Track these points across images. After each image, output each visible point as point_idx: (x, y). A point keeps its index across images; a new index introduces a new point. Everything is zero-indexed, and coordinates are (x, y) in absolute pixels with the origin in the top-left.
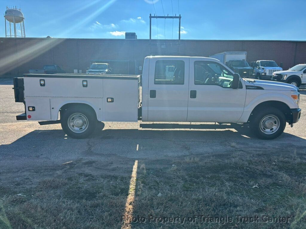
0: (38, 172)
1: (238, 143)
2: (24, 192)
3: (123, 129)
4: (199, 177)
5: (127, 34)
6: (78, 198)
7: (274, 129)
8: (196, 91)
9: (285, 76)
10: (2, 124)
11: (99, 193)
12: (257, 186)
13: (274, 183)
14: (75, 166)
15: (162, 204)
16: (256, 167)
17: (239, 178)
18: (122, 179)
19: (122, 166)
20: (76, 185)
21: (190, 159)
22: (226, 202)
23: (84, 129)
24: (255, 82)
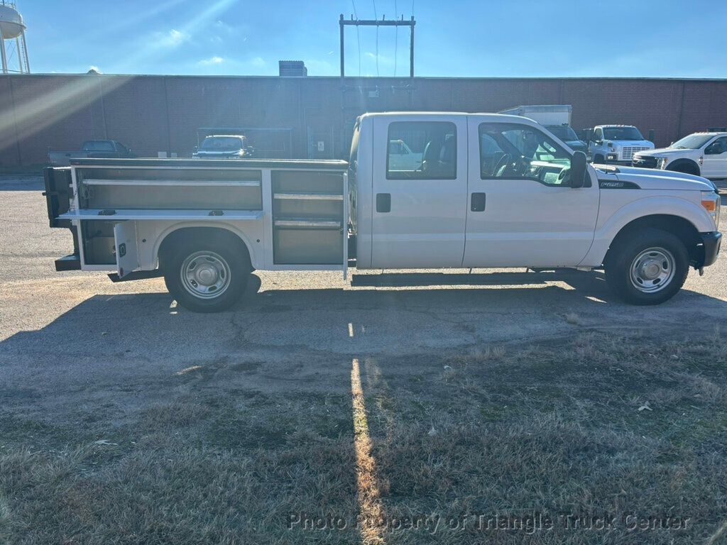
0: (131, 391)
1: (582, 315)
2: (109, 437)
3: (307, 288)
4: (512, 391)
5: (283, 66)
6: (244, 446)
7: (662, 280)
8: (484, 194)
9: (663, 162)
10: (10, 282)
11: (290, 433)
12: (648, 408)
13: (684, 399)
14: (216, 374)
15: (445, 452)
16: (637, 366)
17: (601, 390)
18: (336, 399)
19: (327, 371)
20: (229, 416)
21: (484, 352)
22: (589, 444)
23: (221, 289)
24: (618, 171)
